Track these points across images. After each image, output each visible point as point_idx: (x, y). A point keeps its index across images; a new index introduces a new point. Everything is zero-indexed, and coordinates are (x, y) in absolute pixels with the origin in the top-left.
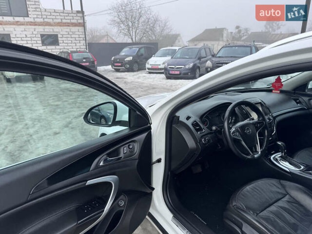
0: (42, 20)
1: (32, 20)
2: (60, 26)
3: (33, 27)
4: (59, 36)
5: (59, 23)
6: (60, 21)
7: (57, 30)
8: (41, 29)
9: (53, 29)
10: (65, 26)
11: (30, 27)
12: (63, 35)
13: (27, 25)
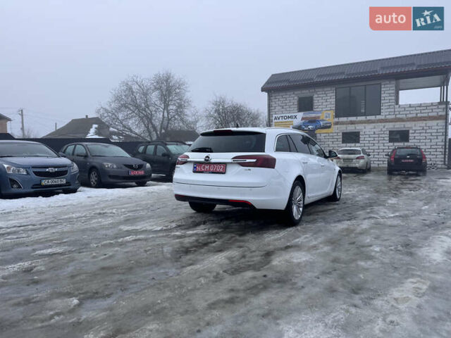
0: (393, 117)
1: (383, 117)
2: (415, 121)
3: (383, 124)
4: (411, 131)
5: (413, 118)
6: (415, 115)
7: (409, 126)
8: (390, 126)
9: (404, 125)
10: (421, 120)
11: (380, 124)
12: (415, 130)
13: (377, 122)
